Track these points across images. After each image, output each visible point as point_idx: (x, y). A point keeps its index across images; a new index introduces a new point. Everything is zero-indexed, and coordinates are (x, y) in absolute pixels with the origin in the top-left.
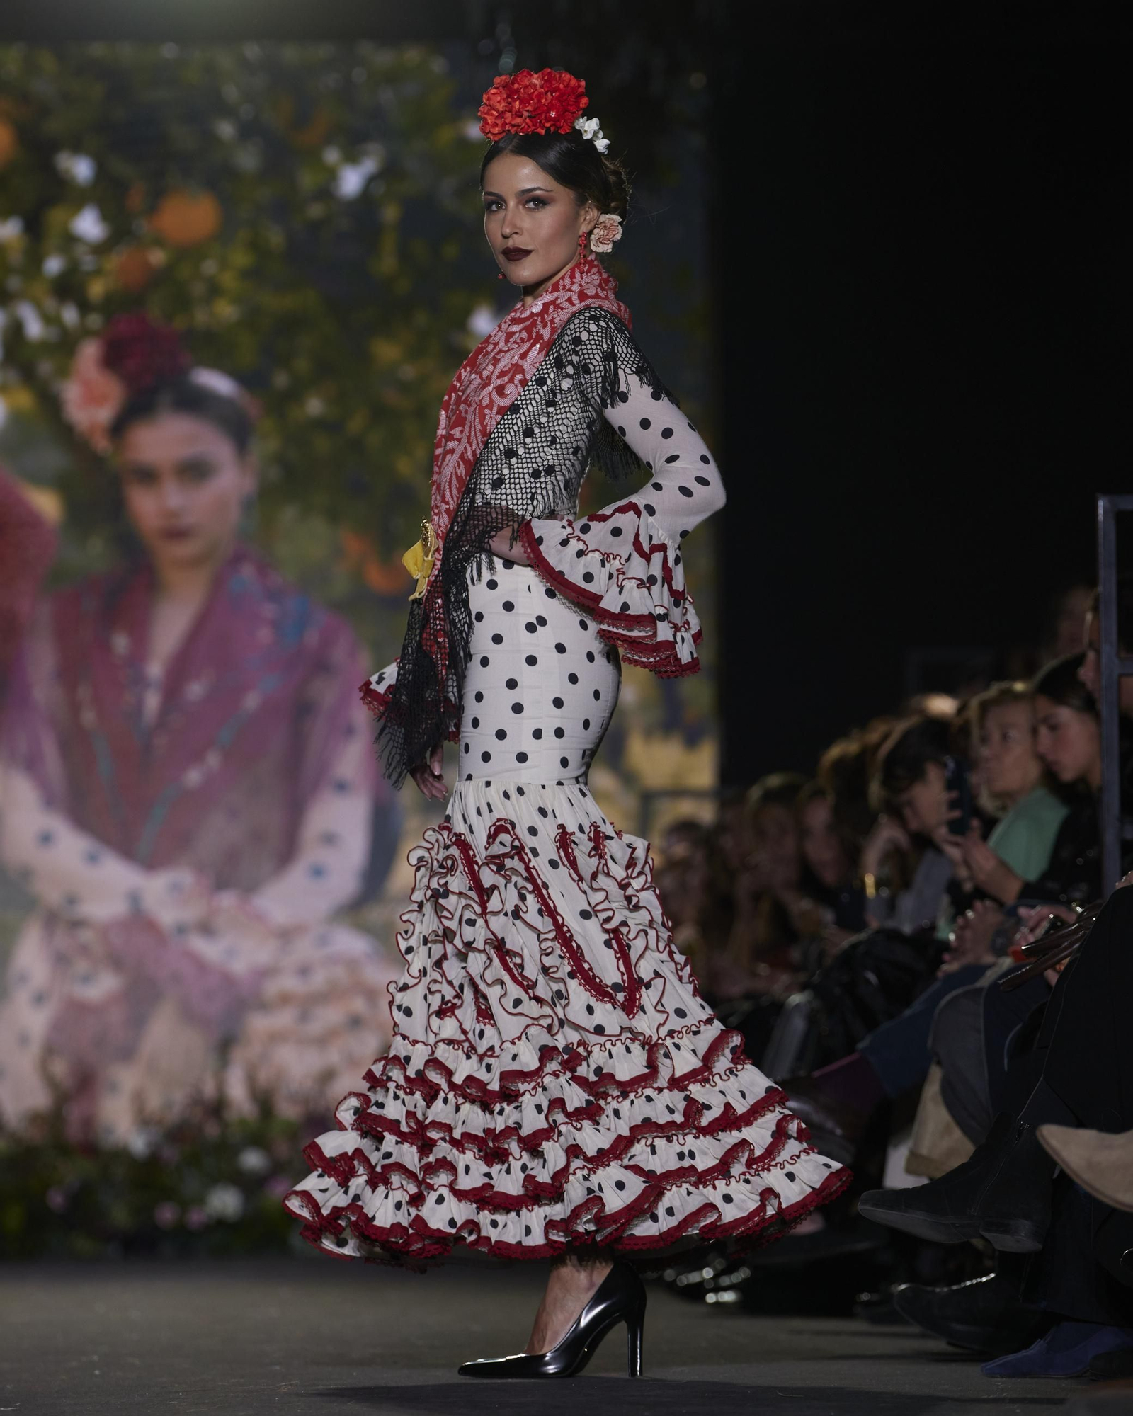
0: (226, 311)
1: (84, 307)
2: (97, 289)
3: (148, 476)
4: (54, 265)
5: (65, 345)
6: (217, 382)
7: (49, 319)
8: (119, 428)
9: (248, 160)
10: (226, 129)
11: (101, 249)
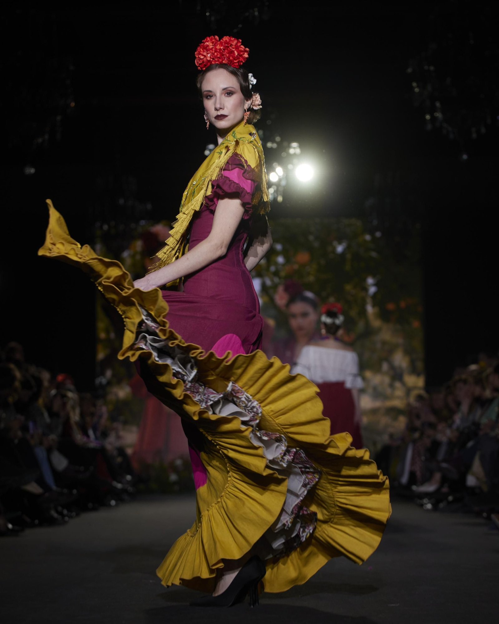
0: (311, 279)
1: (280, 278)
2: (283, 274)
3: (294, 316)
4: (273, 269)
5: (275, 287)
6: (309, 294)
7: (272, 281)
8: (288, 305)
9: (316, 244)
10: (311, 238)
11: (283, 265)
